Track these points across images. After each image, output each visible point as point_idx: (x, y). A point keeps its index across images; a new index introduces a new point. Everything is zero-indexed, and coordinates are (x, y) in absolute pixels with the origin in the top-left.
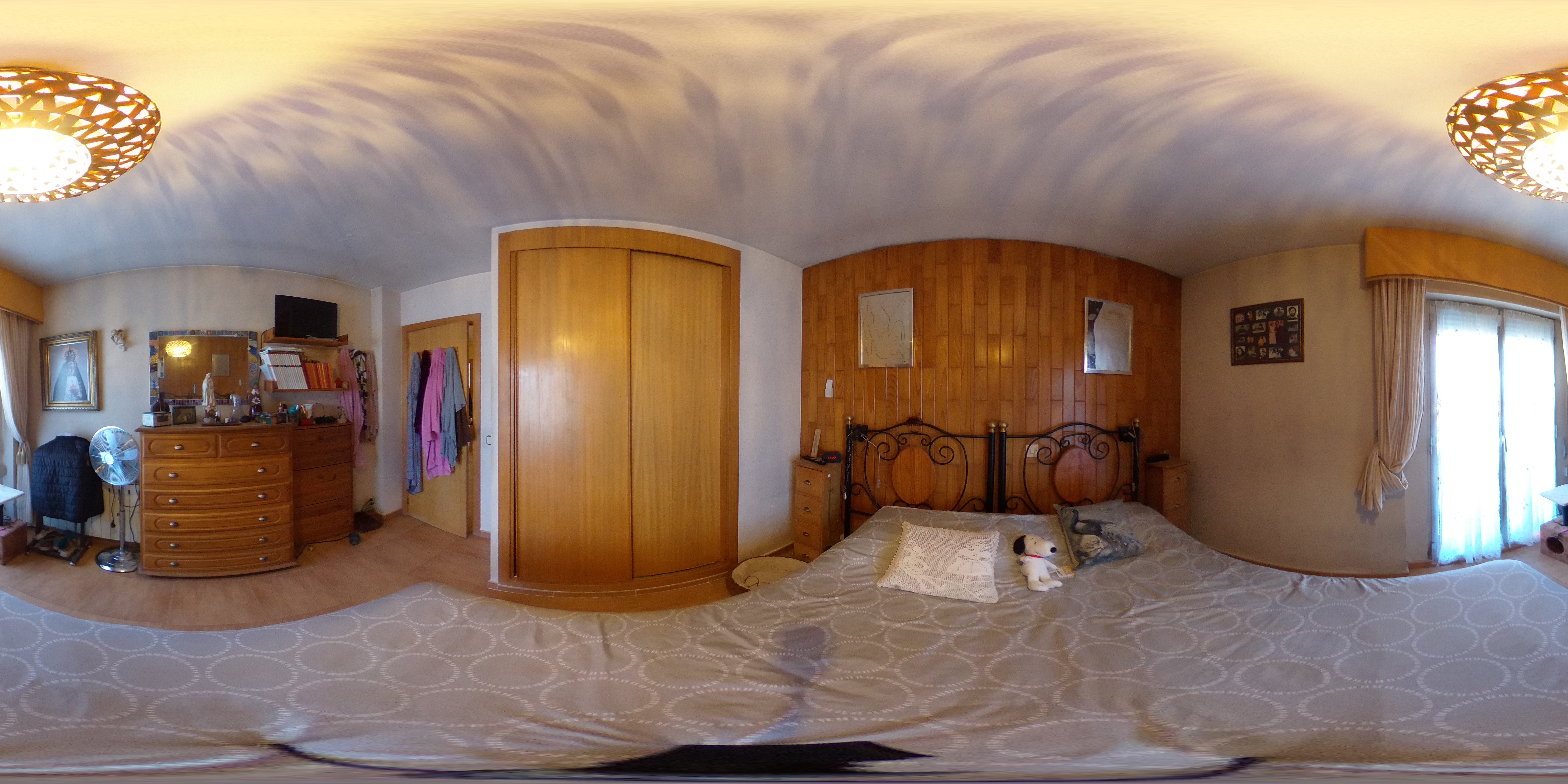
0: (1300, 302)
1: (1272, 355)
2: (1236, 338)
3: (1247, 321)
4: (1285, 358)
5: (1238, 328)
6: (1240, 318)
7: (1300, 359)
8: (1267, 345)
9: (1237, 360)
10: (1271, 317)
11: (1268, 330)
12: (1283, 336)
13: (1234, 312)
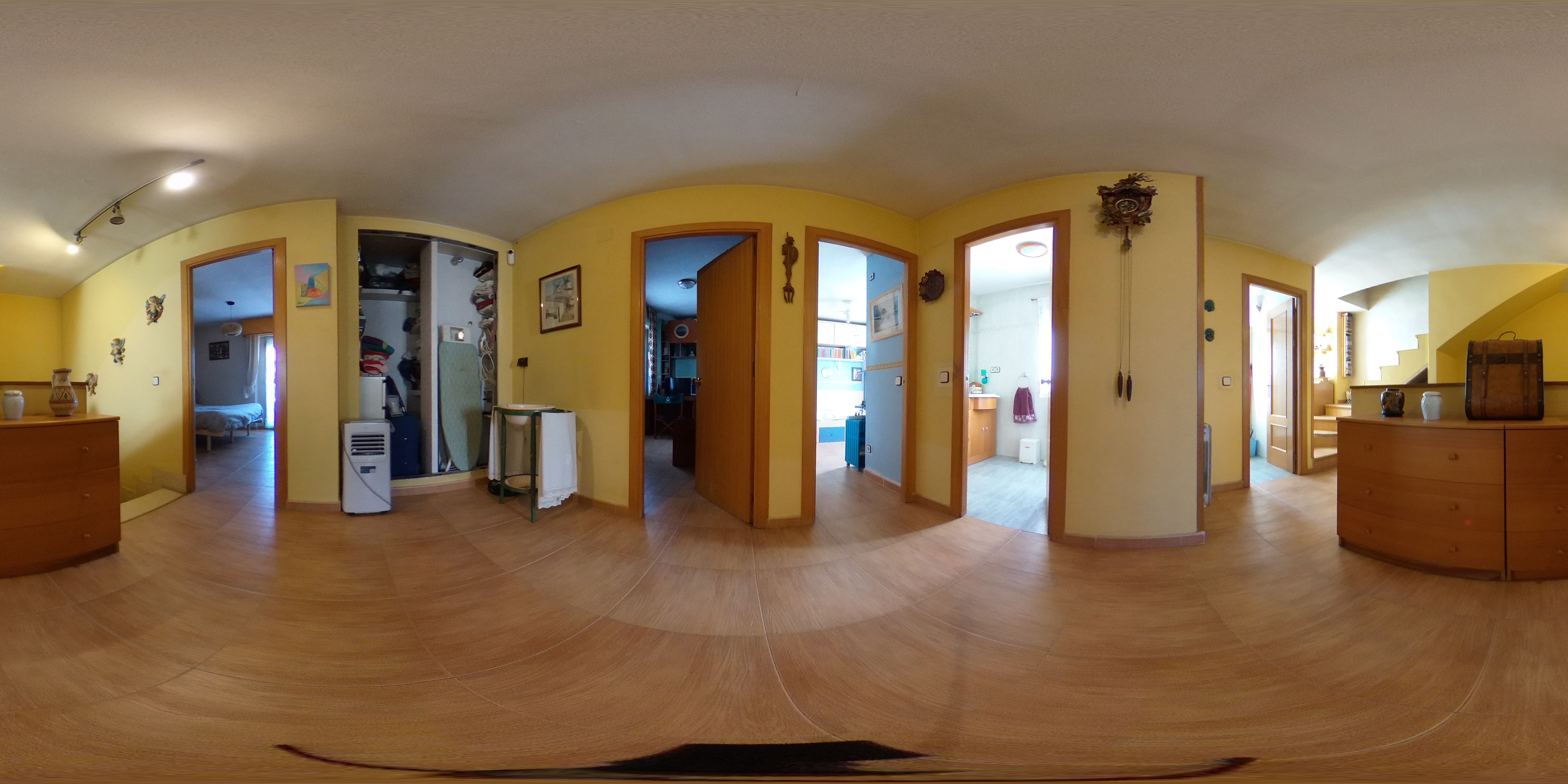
0: (228, 342)
1: (221, 357)
2: (211, 352)
3: (214, 347)
4: (224, 358)
5: (211, 349)
6: (212, 346)
7: (228, 358)
8: (220, 355)
9: (211, 359)
10: (220, 346)
11: (220, 350)
12: (224, 352)
13: (210, 344)
